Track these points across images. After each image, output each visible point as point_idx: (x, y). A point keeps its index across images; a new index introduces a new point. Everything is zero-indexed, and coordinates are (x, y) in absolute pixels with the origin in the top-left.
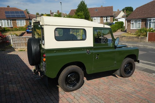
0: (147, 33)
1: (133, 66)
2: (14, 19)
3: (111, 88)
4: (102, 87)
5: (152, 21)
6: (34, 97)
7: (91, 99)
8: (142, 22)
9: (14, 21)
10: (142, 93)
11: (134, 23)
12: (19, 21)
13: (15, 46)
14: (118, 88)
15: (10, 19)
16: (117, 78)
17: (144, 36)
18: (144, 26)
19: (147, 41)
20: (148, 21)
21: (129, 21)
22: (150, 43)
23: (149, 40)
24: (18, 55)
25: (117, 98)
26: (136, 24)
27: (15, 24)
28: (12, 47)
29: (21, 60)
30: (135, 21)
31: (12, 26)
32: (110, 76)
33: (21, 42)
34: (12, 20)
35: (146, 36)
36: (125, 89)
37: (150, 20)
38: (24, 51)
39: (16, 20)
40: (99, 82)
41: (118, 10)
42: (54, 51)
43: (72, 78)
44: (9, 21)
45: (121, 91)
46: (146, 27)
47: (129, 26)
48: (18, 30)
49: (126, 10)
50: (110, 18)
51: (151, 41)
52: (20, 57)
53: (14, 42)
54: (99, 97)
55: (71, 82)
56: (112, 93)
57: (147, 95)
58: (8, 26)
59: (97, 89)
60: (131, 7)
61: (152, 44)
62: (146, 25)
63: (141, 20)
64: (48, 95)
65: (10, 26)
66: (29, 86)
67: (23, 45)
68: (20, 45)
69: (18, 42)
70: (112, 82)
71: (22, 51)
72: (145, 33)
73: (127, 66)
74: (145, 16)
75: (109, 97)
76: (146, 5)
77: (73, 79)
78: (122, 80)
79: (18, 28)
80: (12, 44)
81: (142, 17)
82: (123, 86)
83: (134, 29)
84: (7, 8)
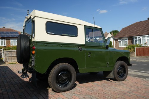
0: (134, 49)
1: (126, 70)
2: (8, 39)
3: (105, 89)
4: (96, 88)
5: (137, 38)
6: (20, 98)
7: (85, 98)
8: (128, 40)
9: (8, 41)
10: (139, 92)
11: (121, 41)
12: (13, 41)
13: (6, 60)
14: (114, 89)
15: (4, 39)
16: (110, 82)
17: (132, 51)
18: (131, 44)
19: (136, 56)
20: (134, 39)
21: (116, 40)
22: (138, 57)
23: (137, 55)
24: (8, 66)
25: (114, 97)
26: (123, 42)
27: (8, 43)
28: (2, 60)
29: (10, 70)
30: (122, 40)
31: (6, 45)
32: (103, 81)
33: (12, 56)
34: (6, 40)
35: (134, 51)
36: (120, 89)
37: (136, 38)
38: (15, 63)
39: (10, 40)
40: (92, 85)
41: (106, 32)
42: (45, 44)
43: (64, 76)
44: (3, 40)
45: (117, 91)
46: (133, 44)
47: (117, 44)
48: (11, 49)
49: (113, 33)
50: (99, 38)
51: (139, 56)
52: (10, 68)
53: (5, 56)
54: (93, 96)
55: (62, 80)
56: (107, 93)
57: (144, 93)
58: (1, 45)
59: (91, 90)
60: (117, 31)
61: (140, 58)
62: (132, 42)
63: (127, 38)
64: (36, 95)
65: (4, 45)
66: (15, 89)
67: (14, 59)
68: (12, 58)
69: (9, 56)
70: (105, 85)
71: (12, 63)
72: (132, 49)
73: (119, 69)
74: (131, 35)
75: (104, 96)
76: (130, 26)
77: (64, 78)
78: (116, 83)
79: (11, 47)
80: (3, 58)
81: (128, 35)
82: (118, 87)
83: (122, 46)
84: (2, 29)
